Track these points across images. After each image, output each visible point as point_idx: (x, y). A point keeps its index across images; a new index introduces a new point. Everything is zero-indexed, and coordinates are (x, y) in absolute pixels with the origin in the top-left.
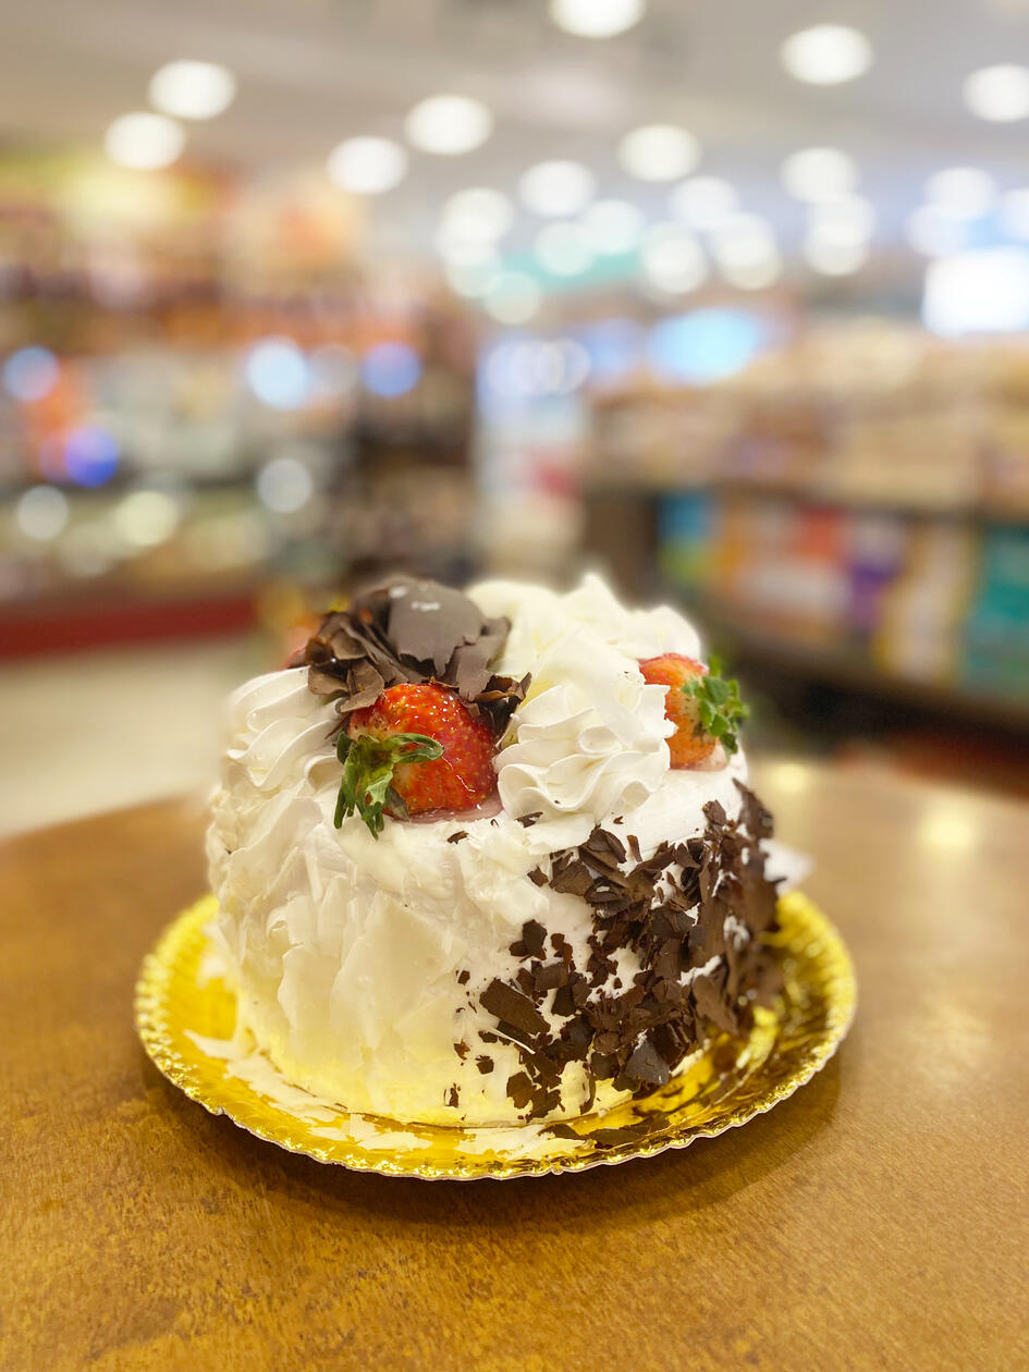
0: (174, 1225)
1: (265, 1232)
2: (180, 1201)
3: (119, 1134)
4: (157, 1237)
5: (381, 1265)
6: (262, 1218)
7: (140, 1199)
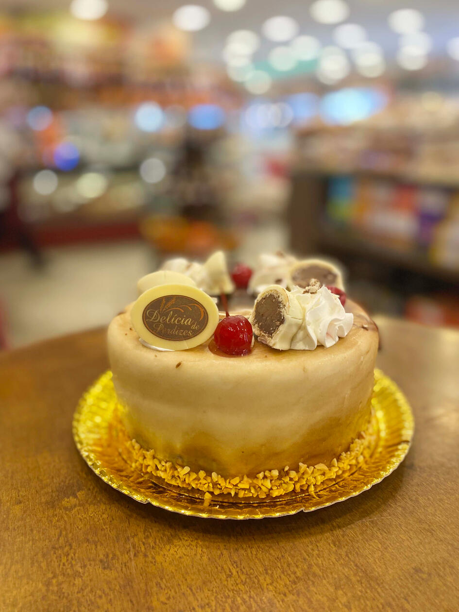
0: (86, 575)
1: (132, 582)
2: (89, 560)
3: (62, 517)
4: (76, 582)
5: (191, 608)
6: (131, 573)
7: (70, 557)
